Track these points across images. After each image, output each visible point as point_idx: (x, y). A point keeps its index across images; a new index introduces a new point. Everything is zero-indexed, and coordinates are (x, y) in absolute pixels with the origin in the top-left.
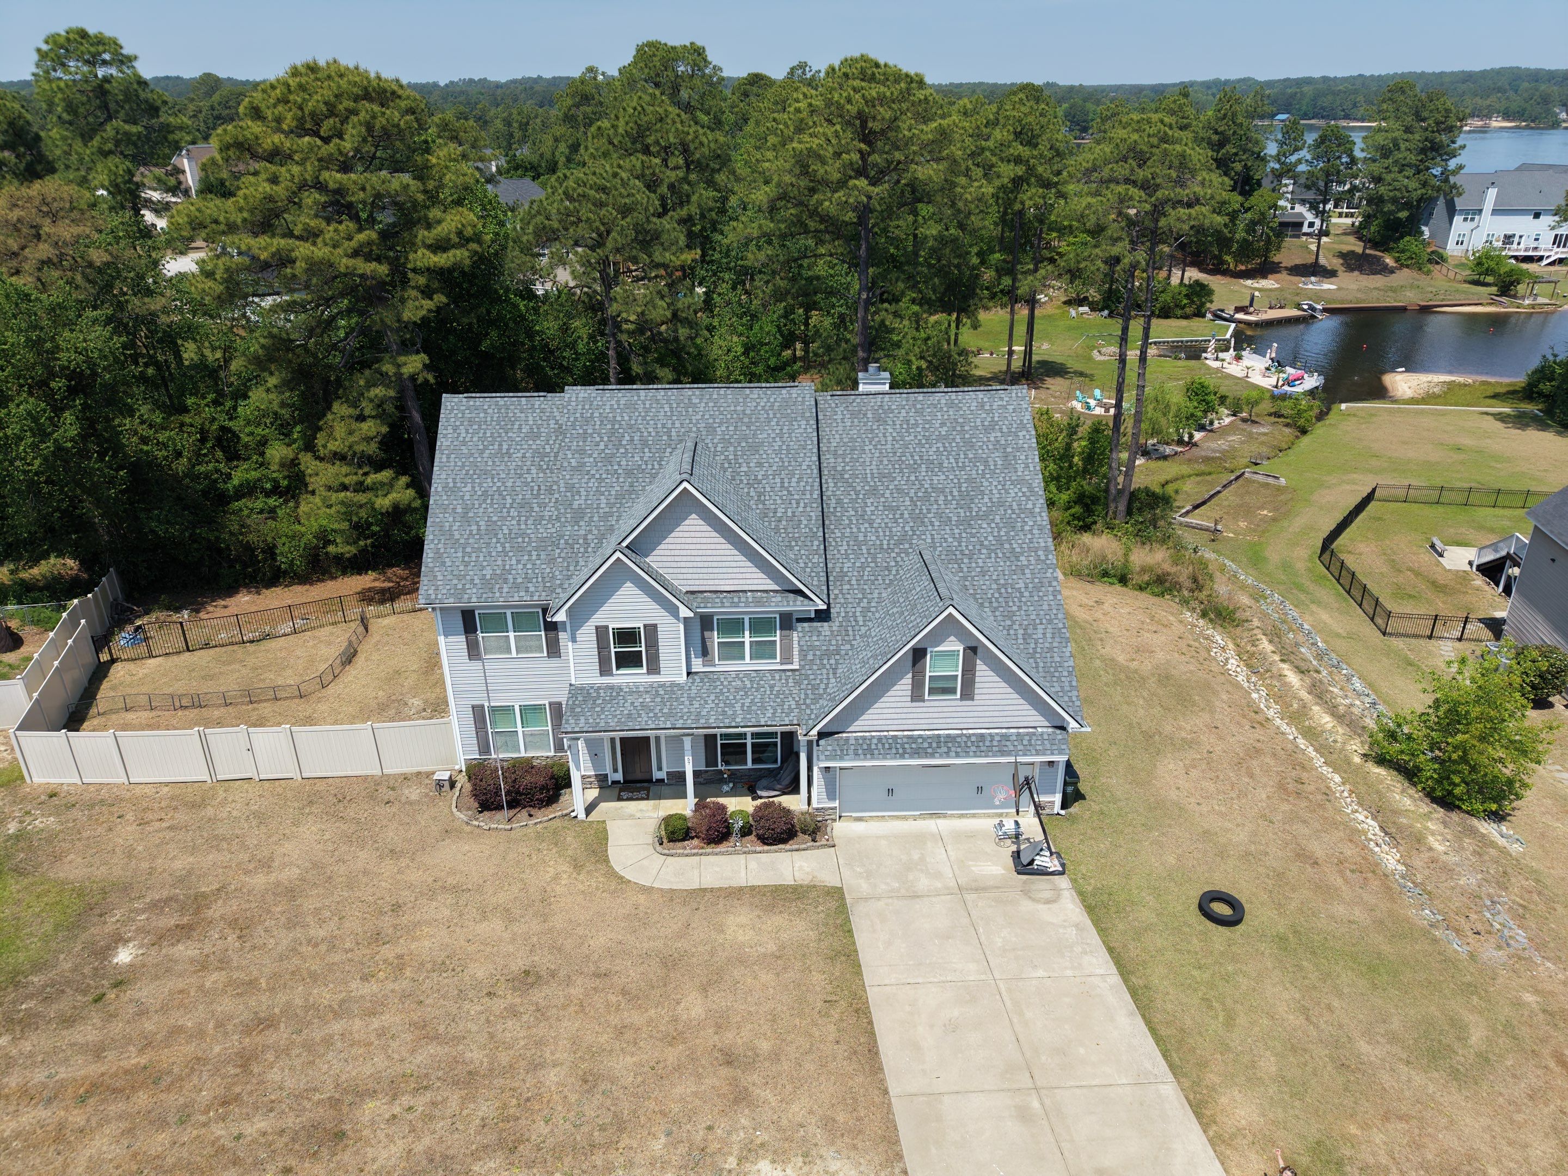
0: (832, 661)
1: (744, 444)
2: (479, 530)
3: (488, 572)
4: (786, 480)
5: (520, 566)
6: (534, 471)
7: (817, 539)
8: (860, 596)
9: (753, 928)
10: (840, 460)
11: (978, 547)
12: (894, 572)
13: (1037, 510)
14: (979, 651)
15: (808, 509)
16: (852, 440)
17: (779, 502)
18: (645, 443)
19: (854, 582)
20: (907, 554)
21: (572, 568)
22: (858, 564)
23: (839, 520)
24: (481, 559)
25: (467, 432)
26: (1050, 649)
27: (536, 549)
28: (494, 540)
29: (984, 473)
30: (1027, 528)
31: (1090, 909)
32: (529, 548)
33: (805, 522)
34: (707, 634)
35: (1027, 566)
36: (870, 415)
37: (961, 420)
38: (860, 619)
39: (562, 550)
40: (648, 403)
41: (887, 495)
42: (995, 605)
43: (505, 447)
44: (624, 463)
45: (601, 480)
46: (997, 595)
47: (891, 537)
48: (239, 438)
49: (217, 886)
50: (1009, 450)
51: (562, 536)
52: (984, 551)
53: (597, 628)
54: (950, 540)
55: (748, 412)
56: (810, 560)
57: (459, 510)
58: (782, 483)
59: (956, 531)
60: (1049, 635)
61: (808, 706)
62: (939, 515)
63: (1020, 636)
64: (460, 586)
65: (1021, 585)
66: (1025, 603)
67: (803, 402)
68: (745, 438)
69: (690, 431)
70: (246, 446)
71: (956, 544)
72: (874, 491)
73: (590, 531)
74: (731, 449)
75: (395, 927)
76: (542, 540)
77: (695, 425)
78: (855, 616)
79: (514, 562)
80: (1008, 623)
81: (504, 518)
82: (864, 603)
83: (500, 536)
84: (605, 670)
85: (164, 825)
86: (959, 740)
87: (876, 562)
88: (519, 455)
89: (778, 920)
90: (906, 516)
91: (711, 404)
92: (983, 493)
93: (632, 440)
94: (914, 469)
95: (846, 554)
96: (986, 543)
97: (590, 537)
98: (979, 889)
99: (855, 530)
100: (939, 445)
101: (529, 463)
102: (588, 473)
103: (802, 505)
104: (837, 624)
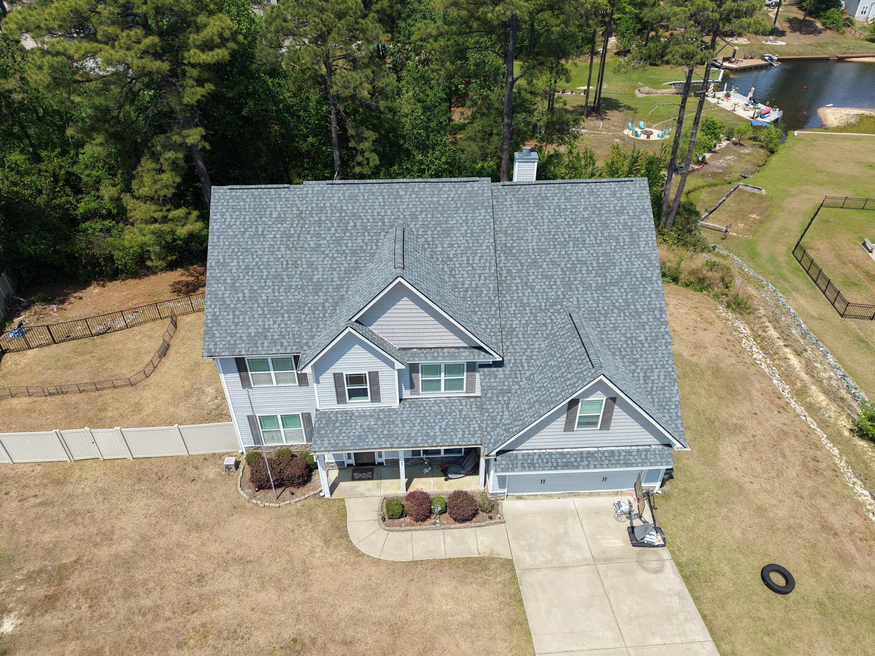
0: (506, 398)
1: (439, 229)
2: (244, 297)
3: (252, 330)
4: (471, 258)
5: (276, 326)
6: (283, 249)
7: (494, 306)
8: (525, 347)
9: (452, 598)
10: (509, 238)
11: (611, 308)
12: (550, 328)
13: (654, 278)
14: (617, 401)
15: (488, 281)
16: (519, 222)
17: (466, 276)
18: (365, 228)
19: (520, 336)
20: (559, 313)
21: (314, 330)
22: (523, 322)
23: (509, 286)
24: (247, 320)
25: (232, 218)
26: (663, 388)
27: (288, 312)
28: (256, 305)
29: (615, 249)
30: (647, 293)
31: (686, 579)
32: (282, 312)
33: (485, 292)
34: (414, 375)
35: (647, 323)
36: (531, 202)
37: (599, 206)
38: (525, 365)
39: (306, 315)
40: (366, 195)
41: (544, 266)
42: (624, 353)
43: (260, 229)
44: (350, 244)
45: (333, 258)
46: (625, 346)
47: (547, 300)
48: (80, 179)
49: (74, 558)
50: (634, 230)
51: (306, 305)
52: (616, 311)
53: (334, 374)
54: (591, 302)
55: (441, 202)
56: (490, 323)
57: (229, 281)
58: (468, 260)
59: (596, 295)
60: (662, 377)
61: (489, 433)
62: (582, 282)
63: (641, 378)
64: (232, 342)
65: (642, 338)
66: (645, 352)
67: (483, 194)
68: (439, 224)
69: (399, 218)
70: (86, 184)
71: (595, 305)
72: (534, 264)
73: (327, 299)
74: (430, 233)
75: (200, 596)
76: (292, 305)
77: (402, 213)
78: (521, 363)
79: (271, 322)
80: (633, 367)
81: (262, 288)
82: (528, 353)
83: (260, 301)
84: (340, 399)
85: (38, 500)
86: (596, 455)
87: (536, 320)
88: (271, 236)
89: (469, 590)
90: (558, 283)
91: (414, 196)
92: (615, 265)
93: (355, 226)
94: (564, 245)
95: (515, 314)
96: (617, 304)
97: (327, 304)
98: (607, 560)
99: (521, 294)
100: (583, 226)
101: (278, 243)
102: (323, 253)
103: (483, 278)
104: (509, 369)
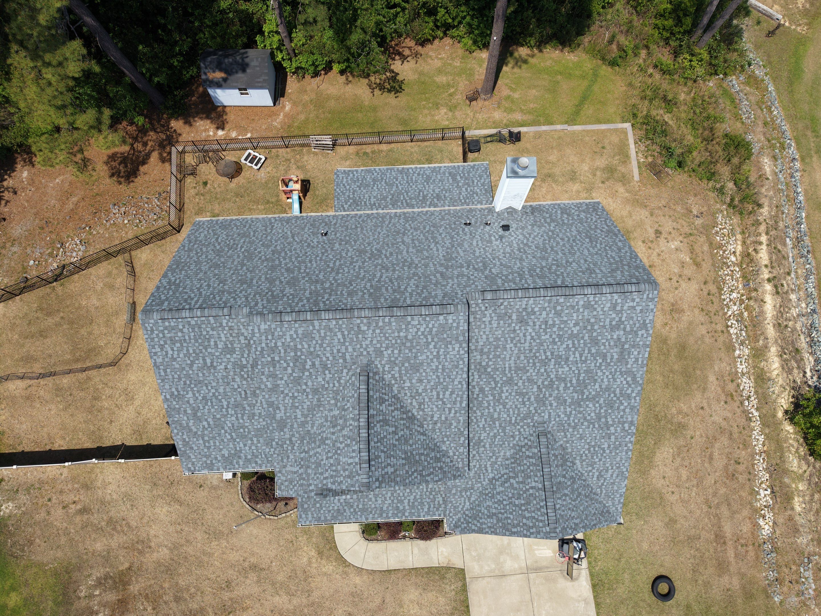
0: (468, 493)
1: (407, 365)
2: (209, 424)
3: (226, 453)
4: (441, 393)
5: (247, 448)
6: (238, 379)
7: (463, 436)
8: (491, 454)
10: (485, 357)
11: (582, 421)
12: (517, 439)
13: (634, 395)
15: (458, 415)
16: (497, 339)
17: (435, 409)
18: (325, 367)
19: (487, 446)
20: (529, 427)
22: (491, 434)
23: (480, 403)
24: (218, 444)
25: (172, 349)
26: (613, 483)
27: (256, 436)
28: (223, 431)
29: (600, 367)
30: (622, 407)
31: (594, 586)
32: (250, 436)
33: (455, 424)
35: (614, 434)
36: (514, 317)
37: (593, 320)
38: (489, 469)
40: (322, 332)
41: (520, 384)
42: (584, 458)
43: (208, 361)
44: (310, 383)
45: (294, 397)
46: (587, 452)
47: (518, 415)
50: (627, 346)
52: (586, 424)
54: (562, 416)
55: (410, 337)
56: (458, 451)
57: (189, 411)
58: (438, 395)
59: (568, 410)
60: (615, 475)
61: (451, 517)
62: (557, 398)
63: (595, 476)
64: (209, 462)
65: (606, 446)
66: (605, 457)
67: (457, 328)
68: (408, 359)
69: (361, 354)
71: (566, 419)
72: (510, 381)
73: (293, 435)
74: (397, 369)
76: (258, 430)
77: (365, 349)
78: (486, 466)
79: (242, 445)
80: (590, 468)
81: (225, 416)
82: (493, 459)
83: (226, 428)
87: (505, 433)
88: (222, 367)
90: (532, 399)
91: (378, 331)
92: (595, 381)
93: (313, 364)
94: (545, 363)
95: (484, 428)
96: (589, 418)
97: (294, 439)
98: (537, 569)
99: (492, 410)
100: (570, 342)
101: (232, 373)
102: (282, 392)
103: (453, 411)
104: (473, 472)
